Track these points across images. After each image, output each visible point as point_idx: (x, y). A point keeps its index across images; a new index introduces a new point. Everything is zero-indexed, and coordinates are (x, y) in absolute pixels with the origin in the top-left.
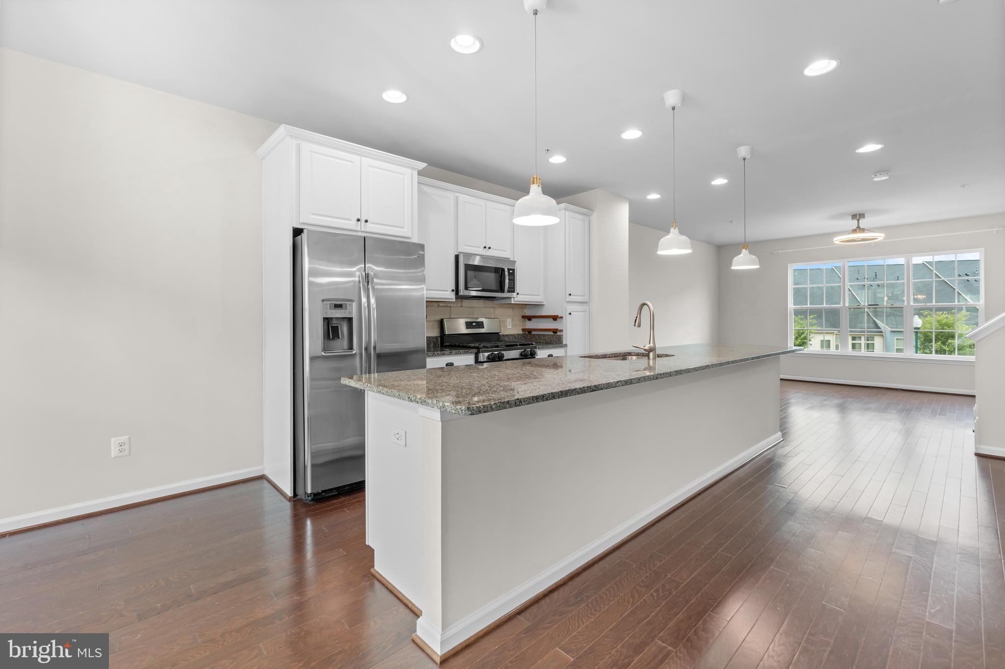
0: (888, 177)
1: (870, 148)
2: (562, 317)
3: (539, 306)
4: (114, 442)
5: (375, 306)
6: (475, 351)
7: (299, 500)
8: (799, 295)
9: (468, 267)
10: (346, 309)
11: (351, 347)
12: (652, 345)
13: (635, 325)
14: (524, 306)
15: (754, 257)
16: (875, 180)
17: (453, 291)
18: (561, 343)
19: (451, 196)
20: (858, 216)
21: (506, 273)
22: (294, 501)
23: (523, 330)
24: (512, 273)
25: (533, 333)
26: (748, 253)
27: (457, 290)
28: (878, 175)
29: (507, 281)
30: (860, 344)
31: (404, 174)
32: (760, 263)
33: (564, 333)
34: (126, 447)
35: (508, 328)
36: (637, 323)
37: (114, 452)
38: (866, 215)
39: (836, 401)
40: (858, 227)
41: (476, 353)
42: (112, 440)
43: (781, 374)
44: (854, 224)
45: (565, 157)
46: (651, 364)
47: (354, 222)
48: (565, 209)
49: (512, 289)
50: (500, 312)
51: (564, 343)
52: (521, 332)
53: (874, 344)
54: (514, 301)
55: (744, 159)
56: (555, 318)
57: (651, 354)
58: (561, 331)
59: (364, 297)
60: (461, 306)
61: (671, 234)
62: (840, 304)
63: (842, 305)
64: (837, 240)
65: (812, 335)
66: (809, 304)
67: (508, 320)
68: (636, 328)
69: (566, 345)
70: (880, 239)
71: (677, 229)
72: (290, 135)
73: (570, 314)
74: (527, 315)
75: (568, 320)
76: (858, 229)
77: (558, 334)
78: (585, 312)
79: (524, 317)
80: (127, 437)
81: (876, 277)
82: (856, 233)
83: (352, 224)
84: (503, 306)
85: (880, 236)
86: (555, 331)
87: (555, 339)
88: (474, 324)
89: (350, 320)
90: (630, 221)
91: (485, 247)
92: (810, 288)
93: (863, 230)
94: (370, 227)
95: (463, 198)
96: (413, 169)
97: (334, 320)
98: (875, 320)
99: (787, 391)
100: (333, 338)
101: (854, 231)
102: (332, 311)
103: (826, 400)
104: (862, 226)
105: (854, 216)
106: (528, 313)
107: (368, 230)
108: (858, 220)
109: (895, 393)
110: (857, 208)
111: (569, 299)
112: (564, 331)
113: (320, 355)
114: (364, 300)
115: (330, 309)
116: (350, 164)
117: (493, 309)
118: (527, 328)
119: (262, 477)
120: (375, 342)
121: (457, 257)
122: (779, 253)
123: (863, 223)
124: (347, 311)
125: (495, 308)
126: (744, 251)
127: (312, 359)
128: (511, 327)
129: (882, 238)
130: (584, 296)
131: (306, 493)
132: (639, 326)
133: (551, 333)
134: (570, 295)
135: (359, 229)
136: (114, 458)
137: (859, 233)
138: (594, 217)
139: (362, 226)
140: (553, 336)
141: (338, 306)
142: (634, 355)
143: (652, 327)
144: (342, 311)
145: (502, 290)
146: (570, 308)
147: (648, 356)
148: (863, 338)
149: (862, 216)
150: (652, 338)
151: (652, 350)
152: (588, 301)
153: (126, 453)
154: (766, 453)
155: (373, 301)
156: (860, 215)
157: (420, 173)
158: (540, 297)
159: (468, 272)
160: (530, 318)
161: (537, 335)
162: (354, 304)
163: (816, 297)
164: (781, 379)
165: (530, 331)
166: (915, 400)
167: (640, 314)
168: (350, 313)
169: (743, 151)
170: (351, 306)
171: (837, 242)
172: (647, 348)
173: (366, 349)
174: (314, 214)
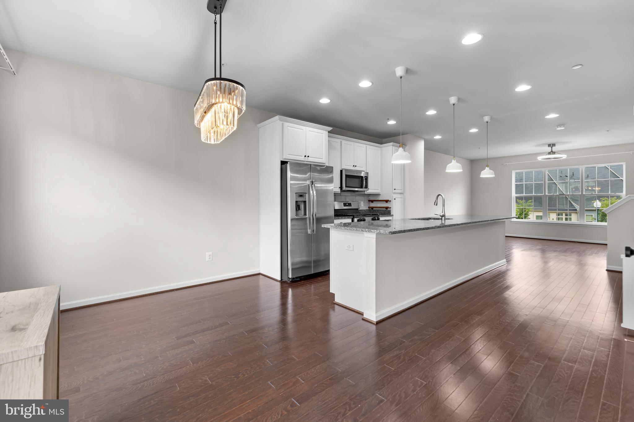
0: (564, 128)
1: (552, 116)
2: (391, 201)
3: (378, 195)
4: (208, 254)
5: (315, 194)
6: (352, 217)
7: (284, 282)
8: (519, 188)
9: (347, 176)
10: (304, 197)
11: (305, 214)
12: (443, 213)
13: (434, 205)
14: (369, 195)
15: (492, 171)
16: (557, 129)
17: (339, 188)
18: (390, 214)
19: (339, 141)
20: (552, 145)
21: (364, 178)
22: (281, 282)
23: (369, 207)
24: (367, 178)
25: (374, 209)
26: (489, 169)
27: (341, 188)
28: (559, 127)
29: (364, 182)
30: (562, 218)
31: (322, 134)
32: (495, 174)
33: (391, 209)
34: (211, 257)
36: (436, 204)
37: (207, 259)
38: (556, 145)
39: (538, 247)
40: (552, 151)
41: (352, 218)
42: (207, 253)
43: (507, 233)
44: (549, 149)
45: (395, 121)
46: (443, 222)
47: (303, 157)
48: (392, 145)
49: (366, 187)
50: (358, 198)
51: (392, 214)
52: (368, 209)
53: (571, 218)
54: (367, 193)
55: (487, 122)
56: (387, 201)
57: (443, 218)
58: (390, 208)
59: (312, 191)
60: (342, 195)
61: (452, 163)
62: (542, 193)
63: (543, 194)
64: (540, 158)
65: (530, 212)
66: (524, 194)
67: (362, 202)
68: (435, 206)
69: (393, 215)
70: (564, 158)
71: (455, 161)
72: (280, 120)
73: (395, 199)
74: (371, 200)
75: (394, 202)
76: (552, 152)
77: (388, 209)
78: (402, 198)
79: (369, 201)
80: (211, 252)
81: (573, 175)
82: (551, 155)
83: (302, 158)
84: (359, 195)
85: (564, 156)
86: (387, 208)
87: (387, 212)
88: (347, 204)
89: (305, 202)
90: (424, 149)
91: (354, 166)
92: (525, 184)
93: (554, 153)
94: (310, 159)
95: (343, 142)
96: (326, 130)
97: (299, 202)
98: (572, 203)
99: (510, 242)
100: (298, 210)
101: (549, 153)
103: (532, 247)
104: (553, 150)
105: (549, 145)
106: (371, 198)
107: (309, 160)
108: (552, 147)
109: (573, 244)
110: (551, 141)
111: (394, 191)
112: (392, 208)
113: (294, 218)
114: (311, 192)
115: (298, 197)
116: (302, 130)
117: (355, 197)
118: (371, 206)
119: (259, 274)
120: (316, 213)
121: (341, 171)
122: (507, 164)
123: (554, 149)
124: (304, 198)
125: (355, 196)
126: (487, 168)
127: (292, 220)
128: (363, 206)
129: (565, 158)
130: (401, 190)
131: (288, 278)
132: (437, 205)
133: (385, 209)
134: (395, 189)
136: (208, 261)
137: (552, 154)
139: (306, 159)
140: (386, 210)
141: (301, 196)
142: (432, 219)
143: (444, 205)
144: (303, 198)
145: (362, 187)
146: (395, 196)
147: (442, 219)
148: (564, 215)
149: (554, 145)
150: (444, 210)
151: (444, 216)
152: (403, 192)
153: (211, 259)
154: (497, 269)
155: (315, 192)
156: (553, 144)
157: (329, 132)
158: (379, 190)
159: (347, 178)
160: (372, 201)
161: (376, 210)
162: (307, 195)
163: (529, 188)
164: (506, 236)
165: (372, 208)
166: (584, 247)
167: (437, 200)
168: (306, 199)
169: (487, 119)
171: (540, 159)
172: (441, 215)
173: (312, 215)
174: (288, 154)
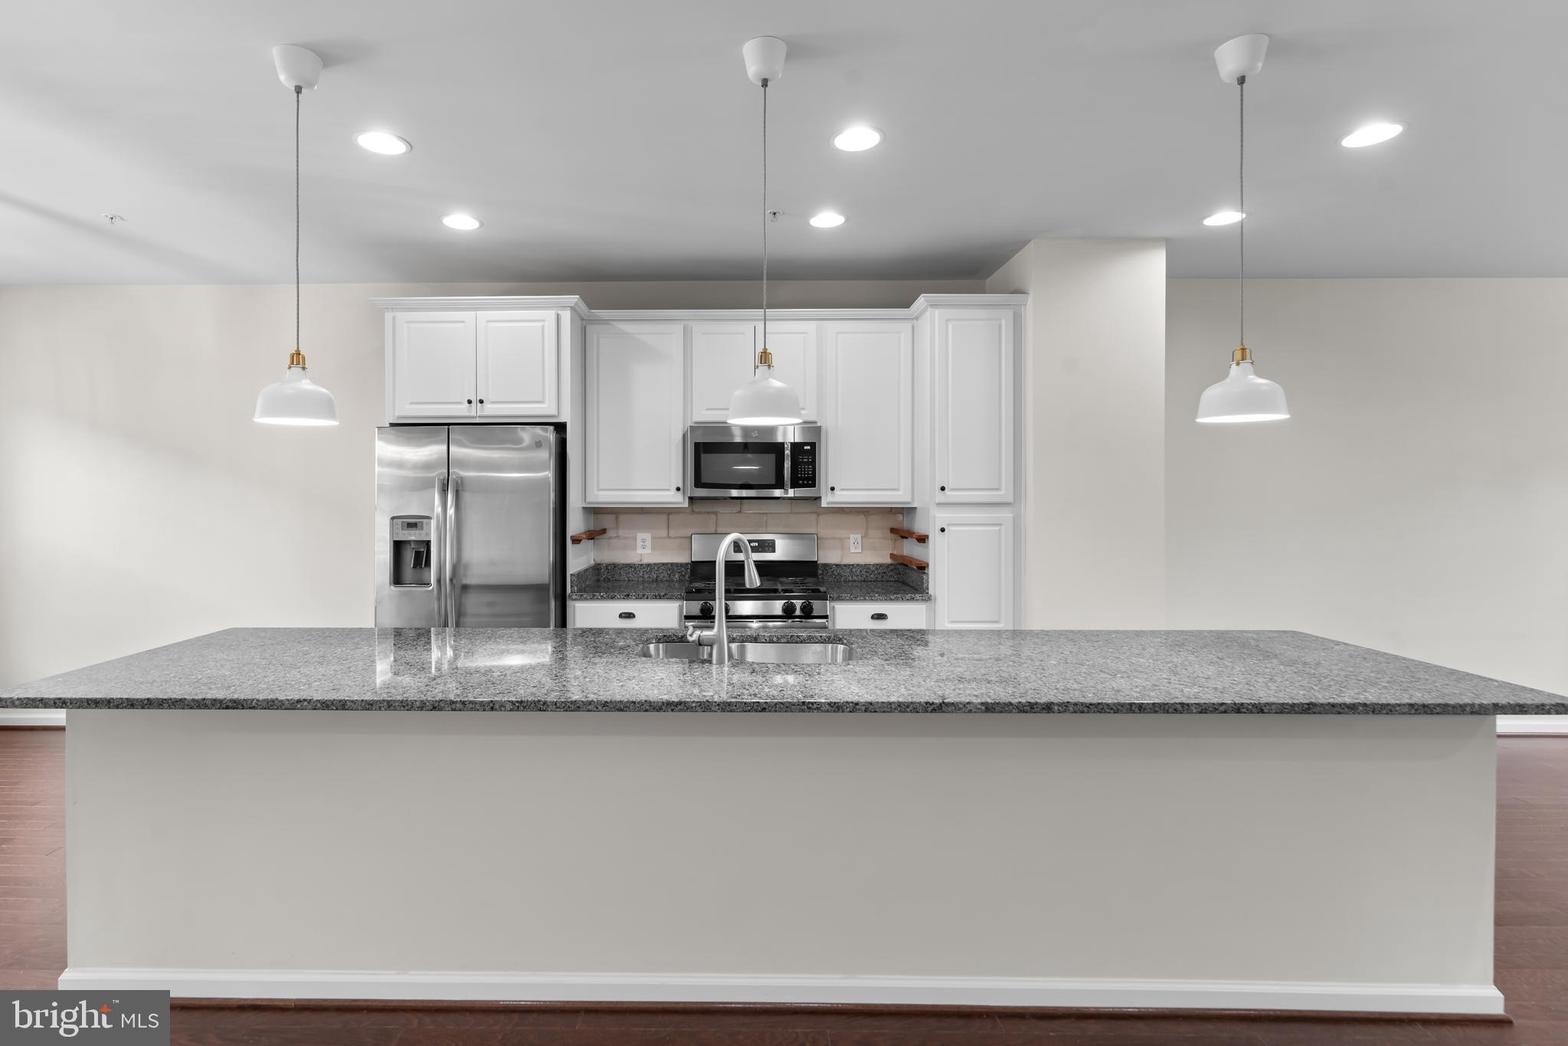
2: (930, 538)
9: (704, 448)
10: (422, 529)
17: (678, 489)
18: (922, 591)
21: (787, 453)
23: (894, 556)
24: (810, 449)
31: (542, 321)
33: (930, 571)
35: (852, 550)
45: (841, 214)
47: (461, 405)
48: (930, 305)
49: (806, 481)
51: (929, 592)
52: (889, 562)
54: (827, 503)
56: (923, 540)
59: (442, 509)
60: (740, 512)
67: (852, 537)
69: (935, 597)
73: (943, 530)
75: (937, 542)
78: (997, 524)
83: (457, 409)
86: (921, 566)
88: (753, 544)
89: (427, 544)
94: (490, 409)
96: (561, 308)
97: (412, 544)
102: (404, 532)
111: (941, 496)
112: (930, 566)
115: (403, 529)
116: (461, 325)
117: (813, 516)
118: (904, 552)
124: (423, 532)
125: (818, 514)
128: (860, 551)
130: (996, 489)
133: (916, 569)
134: (943, 488)
135: (473, 413)
138: (1030, 305)
139: (474, 410)
141: (412, 526)
144: (417, 532)
146: (941, 517)
158: (900, 493)
159: (703, 455)
160: (902, 534)
162: (433, 523)
165: (906, 560)
168: (428, 534)
170: (429, 525)
173: (446, 585)
174: (412, 404)
